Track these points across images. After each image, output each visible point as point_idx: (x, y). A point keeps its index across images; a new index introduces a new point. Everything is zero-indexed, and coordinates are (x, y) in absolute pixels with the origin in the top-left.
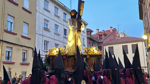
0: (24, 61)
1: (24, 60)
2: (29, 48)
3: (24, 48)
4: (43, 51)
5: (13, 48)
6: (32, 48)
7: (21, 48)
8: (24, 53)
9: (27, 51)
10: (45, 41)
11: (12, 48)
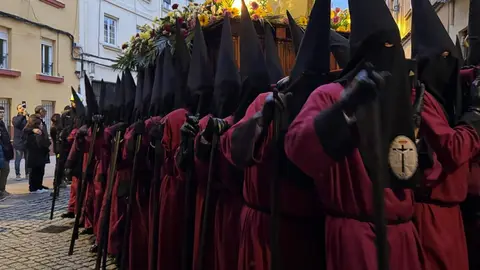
0: (47, 71)
1: (46, 67)
2: (60, 35)
3: (45, 33)
4: (101, 47)
5: (13, 32)
6: (68, 35)
7: (37, 32)
8: (47, 48)
9: (54, 41)
10: (107, 16)
11: (9, 29)
